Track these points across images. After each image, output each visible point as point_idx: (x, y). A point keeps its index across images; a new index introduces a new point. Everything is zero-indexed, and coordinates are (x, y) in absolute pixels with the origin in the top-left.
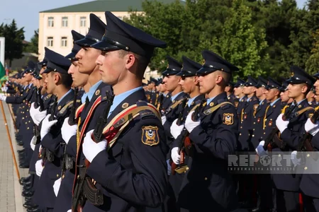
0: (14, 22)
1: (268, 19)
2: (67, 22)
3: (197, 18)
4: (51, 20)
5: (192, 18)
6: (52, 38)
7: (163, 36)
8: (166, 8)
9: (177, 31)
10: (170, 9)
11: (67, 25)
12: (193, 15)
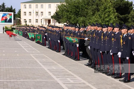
0: (11, 6)
1: (115, 5)
2: (31, 6)
3: (85, 5)
4: (25, 6)
5: (84, 5)
6: (26, 12)
7: (73, 12)
8: (75, 2)
9: (78, 10)
10: (76, 2)
11: (31, 8)
12: (84, 4)
